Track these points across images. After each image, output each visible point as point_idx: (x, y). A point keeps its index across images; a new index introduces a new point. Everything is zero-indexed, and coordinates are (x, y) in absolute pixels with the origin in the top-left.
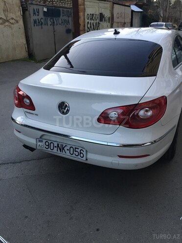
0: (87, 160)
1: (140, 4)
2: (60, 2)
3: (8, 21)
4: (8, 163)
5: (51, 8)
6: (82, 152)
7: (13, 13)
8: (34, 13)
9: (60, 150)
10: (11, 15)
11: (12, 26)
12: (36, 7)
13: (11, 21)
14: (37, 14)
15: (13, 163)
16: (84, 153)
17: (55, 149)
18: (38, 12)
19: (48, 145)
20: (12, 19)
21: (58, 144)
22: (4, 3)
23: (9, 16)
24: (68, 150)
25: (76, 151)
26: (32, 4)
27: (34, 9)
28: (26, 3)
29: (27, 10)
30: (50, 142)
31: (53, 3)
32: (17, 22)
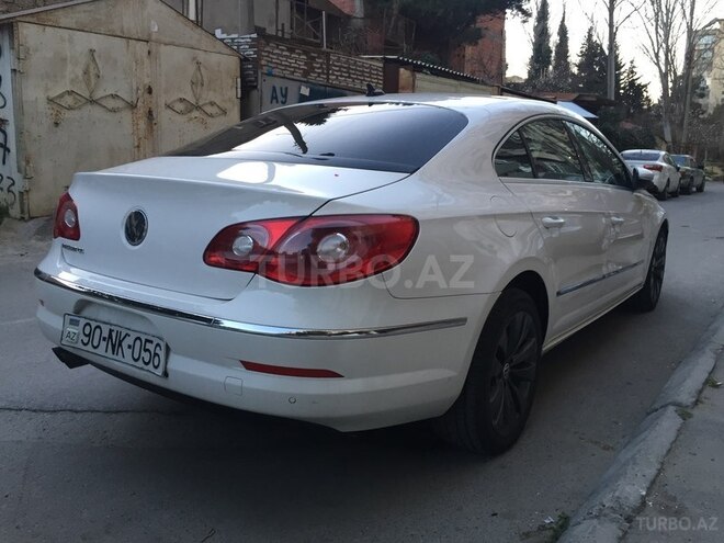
0: (166, 374)
1: (590, 99)
2: (349, 77)
3: (198, 108)
4: (21, 410)
5: (322, 88)
6: (158, 351)
7: (215, 91)
8: (274, 98)
9: (113, 346)
10: (208, 96)
11: (210, 120)
12: (278, 83)
13: (209, 109)
14: (280, 98)
15: (35, 411)
16: (162, 354)
17: (103, 344)
18: (285, 96)
19: (88, 336)
20: (212, 104)
21: (111, 331)
22: (195, 66)
23: (204, 96)
24: (129, 347)
25: (146, 350)
26: (269, 74)
27: (274, 88)
28: (256, 72)
29: (256, 87)
30: (94, 324)
31: (328, 79)
32: (224, 112)
